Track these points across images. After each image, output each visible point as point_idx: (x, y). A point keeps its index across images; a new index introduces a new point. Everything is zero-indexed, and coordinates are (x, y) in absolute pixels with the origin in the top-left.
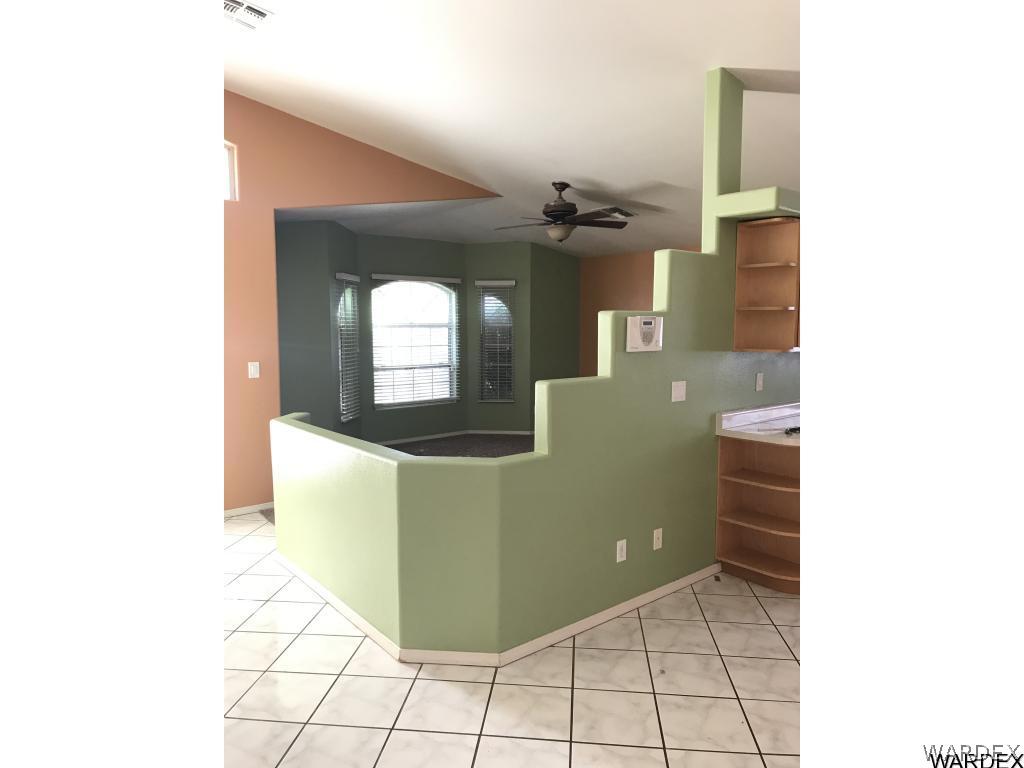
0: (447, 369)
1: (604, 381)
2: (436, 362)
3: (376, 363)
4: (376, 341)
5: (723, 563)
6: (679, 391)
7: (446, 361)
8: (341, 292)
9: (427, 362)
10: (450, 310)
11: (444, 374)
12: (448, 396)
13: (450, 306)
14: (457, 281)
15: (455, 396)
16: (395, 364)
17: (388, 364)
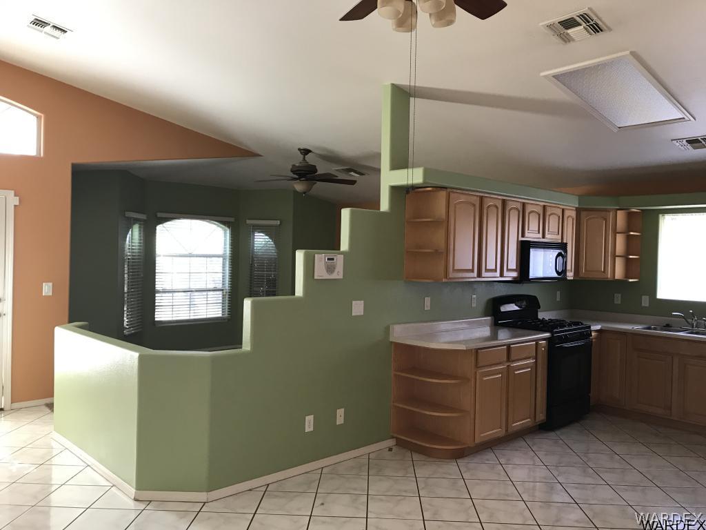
0: (221, 292)
1: (299, 299)
2: (211, 286)
3: (158, 286)
4: (158, 268)
5: (397, 438)
6: (358, 308)
7: (220, 286)
8: (129, 227)
9: (203, 287)
10: (225, 244)
11: (218, 296)
12: (220, 315)
13: (225, 240)
14: (232, 220)
15: (226, 315)
16: (175, 287)
17: (168, 287)
